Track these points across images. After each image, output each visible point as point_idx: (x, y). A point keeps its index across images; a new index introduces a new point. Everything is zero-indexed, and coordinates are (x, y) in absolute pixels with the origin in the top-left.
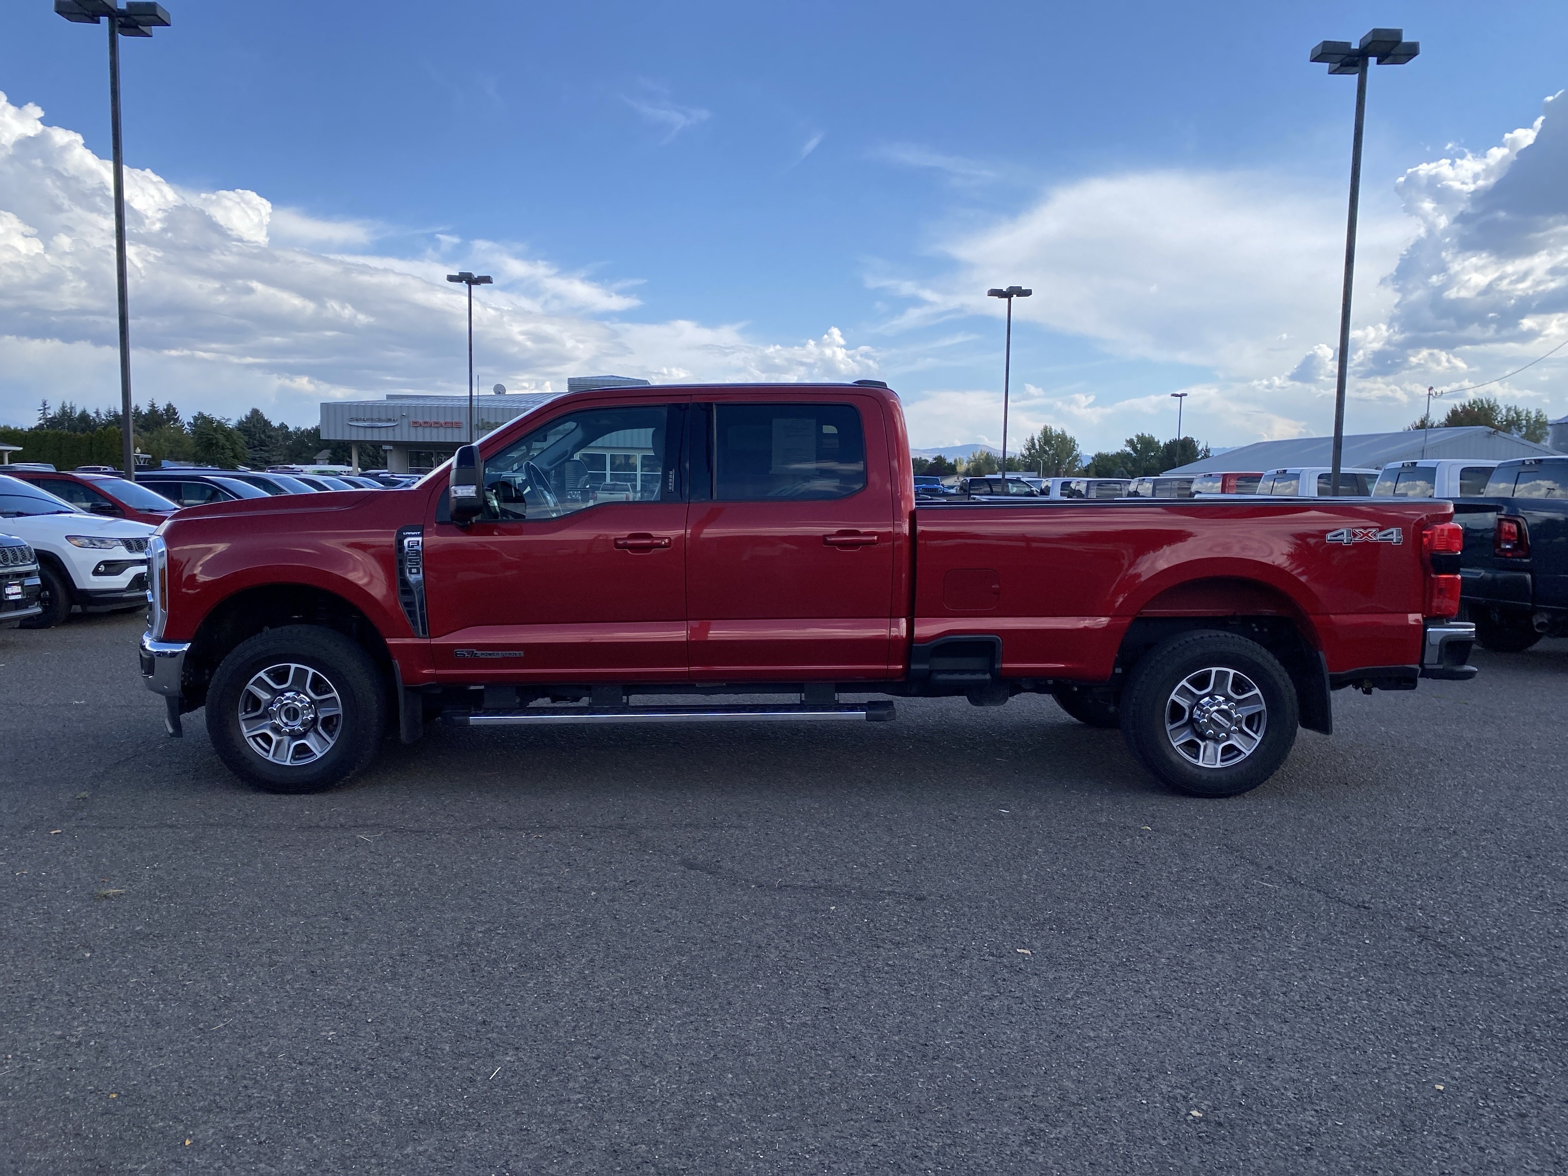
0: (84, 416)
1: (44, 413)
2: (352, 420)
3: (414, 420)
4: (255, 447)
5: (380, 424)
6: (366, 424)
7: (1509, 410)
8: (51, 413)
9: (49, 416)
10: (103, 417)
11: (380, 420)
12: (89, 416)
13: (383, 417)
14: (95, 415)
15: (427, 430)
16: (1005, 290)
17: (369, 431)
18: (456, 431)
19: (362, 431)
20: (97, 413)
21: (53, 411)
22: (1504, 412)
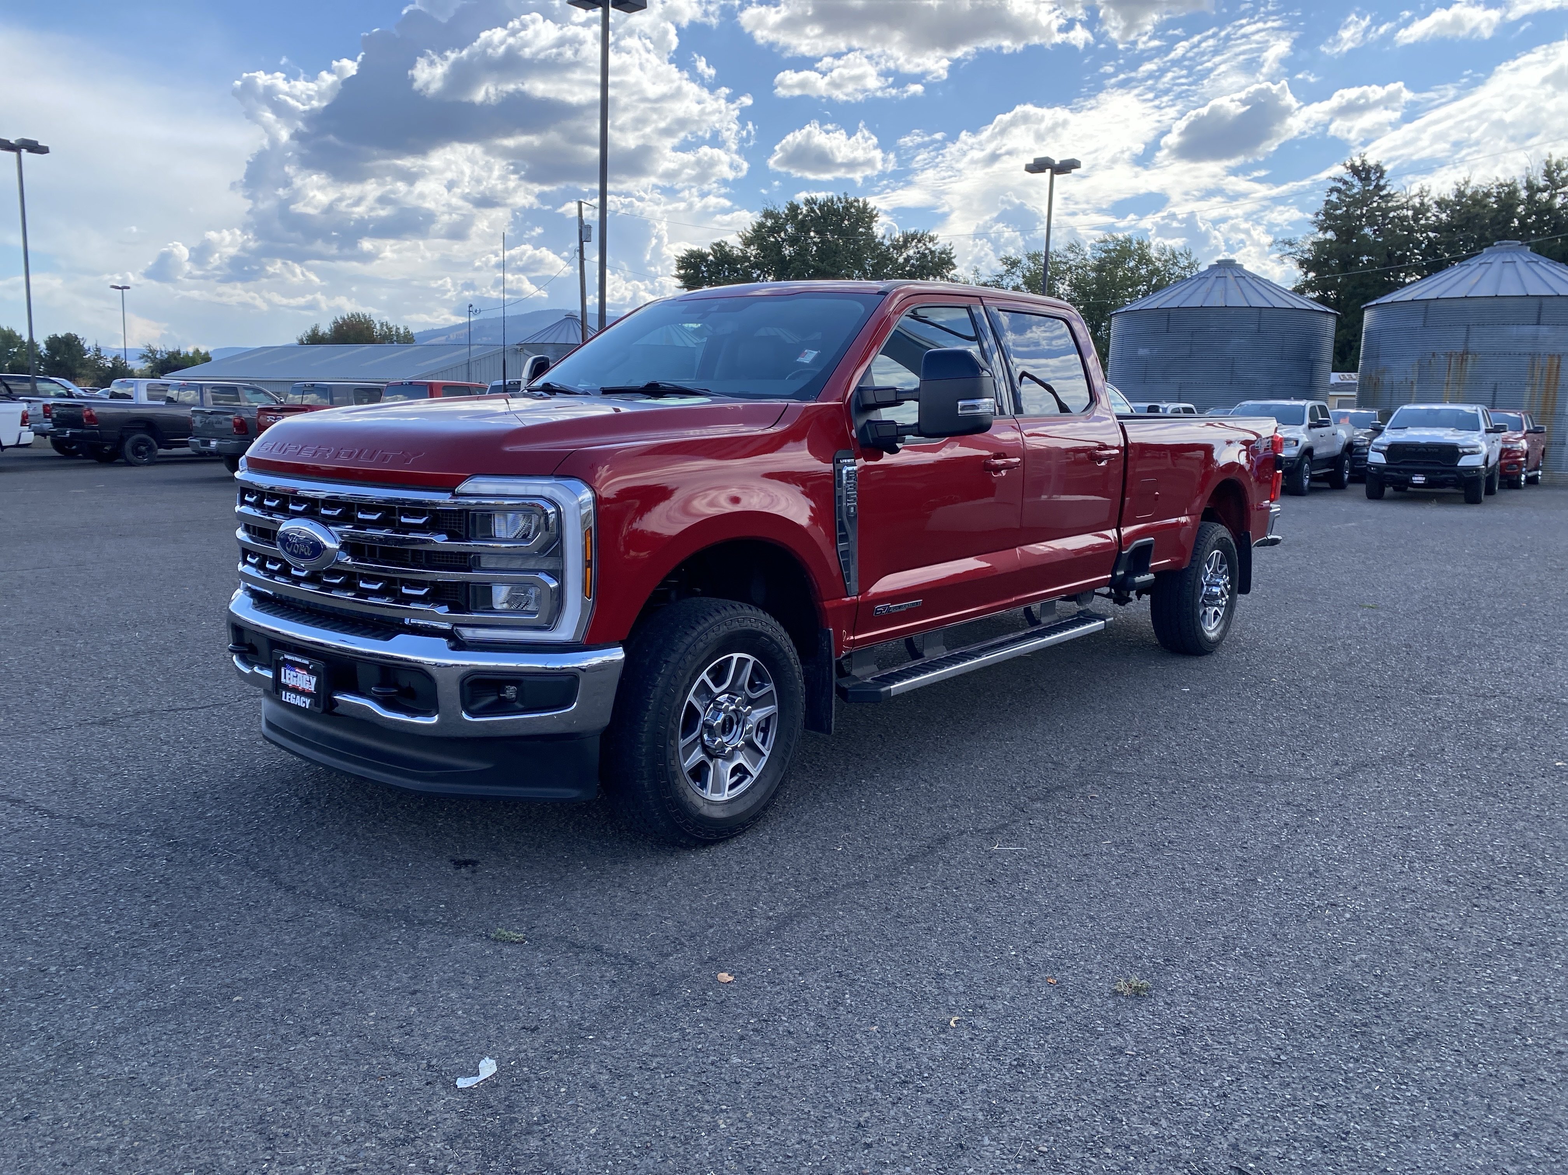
7: (382, 325)
16: (12, 142)
22: (378, 326)
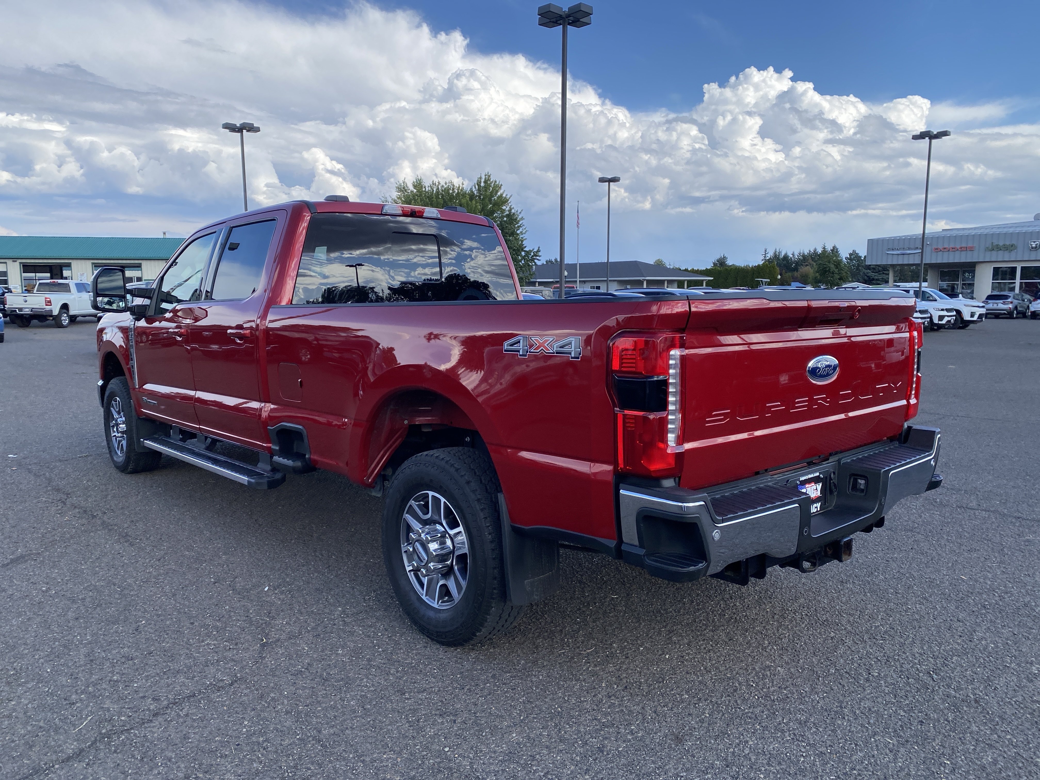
0: (786, 257)
1: (765, 257)
2: (889, 250)
3: (936, 247)
4: (879, 271)
5: (909, 252)
6: (899, 252)
8: (769, 256)
9: (768, 258)
10: (796, 257)
11: (909, 249)
12: (788, 256)
13: (912, 247)
14: (791, 256)
15: (946, 254)
17: (901, 257)
18: (969, 253)
19: (895, 257)
20: (793, 254)
21: (770, 255)
